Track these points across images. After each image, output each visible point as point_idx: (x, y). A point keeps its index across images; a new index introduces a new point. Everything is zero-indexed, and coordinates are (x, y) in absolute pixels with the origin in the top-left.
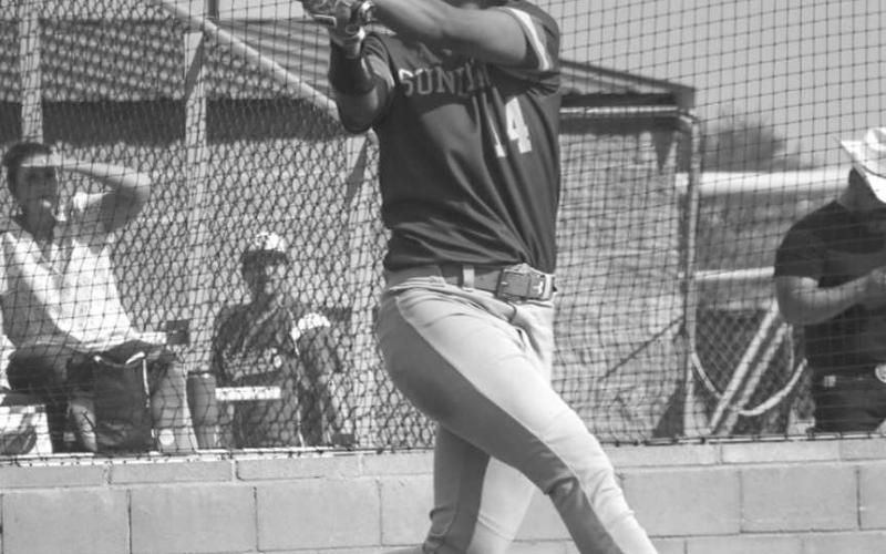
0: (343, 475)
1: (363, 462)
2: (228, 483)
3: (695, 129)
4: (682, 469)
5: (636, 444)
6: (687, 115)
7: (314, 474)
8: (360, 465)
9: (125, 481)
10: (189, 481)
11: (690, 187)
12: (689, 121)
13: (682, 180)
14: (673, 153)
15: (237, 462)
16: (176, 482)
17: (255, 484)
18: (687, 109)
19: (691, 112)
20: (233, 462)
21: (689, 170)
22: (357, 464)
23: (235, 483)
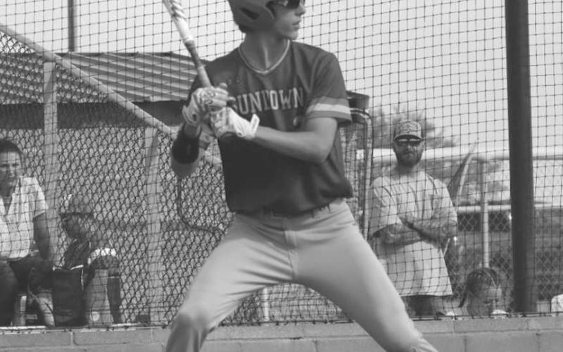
0: (141, 342)
1: (153, 333)
2: (68, 347)
3: (369, 122)
4: (355, 338)
5: (326, 322)
6: (364, 113)
7: (123, 341)
8: (152, 336)
9: (3, 345)
10: (43, 346)
11: (366, 159)
12: (366, 117)
13: (360, 154)
14: (354, 137)
15: (74, 334)
16: (35, 346)
17: (86, 348)
18: (364, 109)
19: (367, 111)
20: (71, 333)
21: (365, 148)
22: (150, 334)
23: (73, 347)
